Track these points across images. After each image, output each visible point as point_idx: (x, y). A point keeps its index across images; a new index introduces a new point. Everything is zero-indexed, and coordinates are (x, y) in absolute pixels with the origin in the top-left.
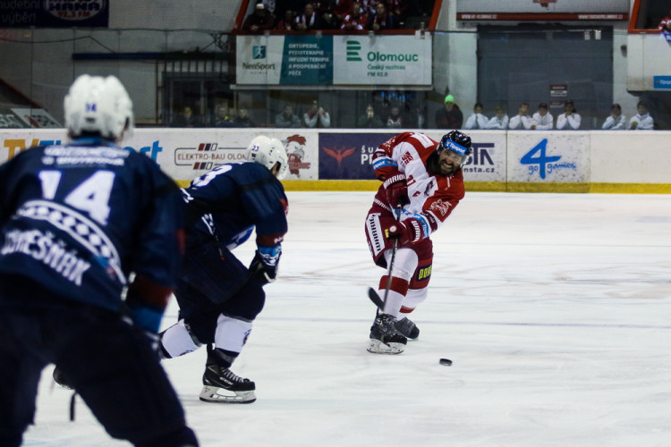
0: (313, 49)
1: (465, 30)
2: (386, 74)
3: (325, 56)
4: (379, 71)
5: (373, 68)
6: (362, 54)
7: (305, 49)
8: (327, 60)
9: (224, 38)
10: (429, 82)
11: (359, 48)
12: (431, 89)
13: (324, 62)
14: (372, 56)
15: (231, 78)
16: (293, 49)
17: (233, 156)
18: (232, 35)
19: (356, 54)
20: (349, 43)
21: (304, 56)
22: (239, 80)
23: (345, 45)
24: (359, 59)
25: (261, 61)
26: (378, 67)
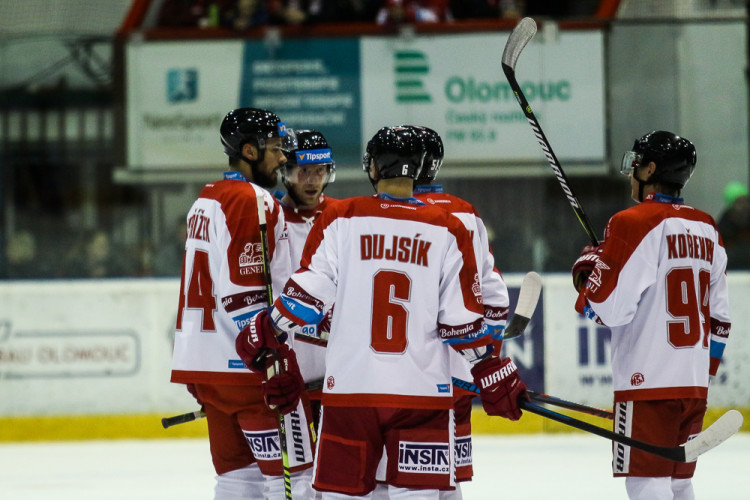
0: (312, 75)
1: (719, 13)
2: (493, 135)
3: (342, 90)
4: (476, 126)
5: (461, 118)
6: (432, 84)
7: (293, 74)
8: (346, 100)
9: (104, 52)
10: (597, 150)
11: (424, 70)
12: (603, 170)
13: (337, 109)
14: (456, 90)
15: (116, 149)
16: (263, 76)
17: (51, 355)
18: (119, 42)
19: (418, 84)
20: (401, 55)
21: (291, 92)
22: (134, 158)
23: (391, 62)
24: (425, 98)
25: (187, 109)
26: (473, 118)
